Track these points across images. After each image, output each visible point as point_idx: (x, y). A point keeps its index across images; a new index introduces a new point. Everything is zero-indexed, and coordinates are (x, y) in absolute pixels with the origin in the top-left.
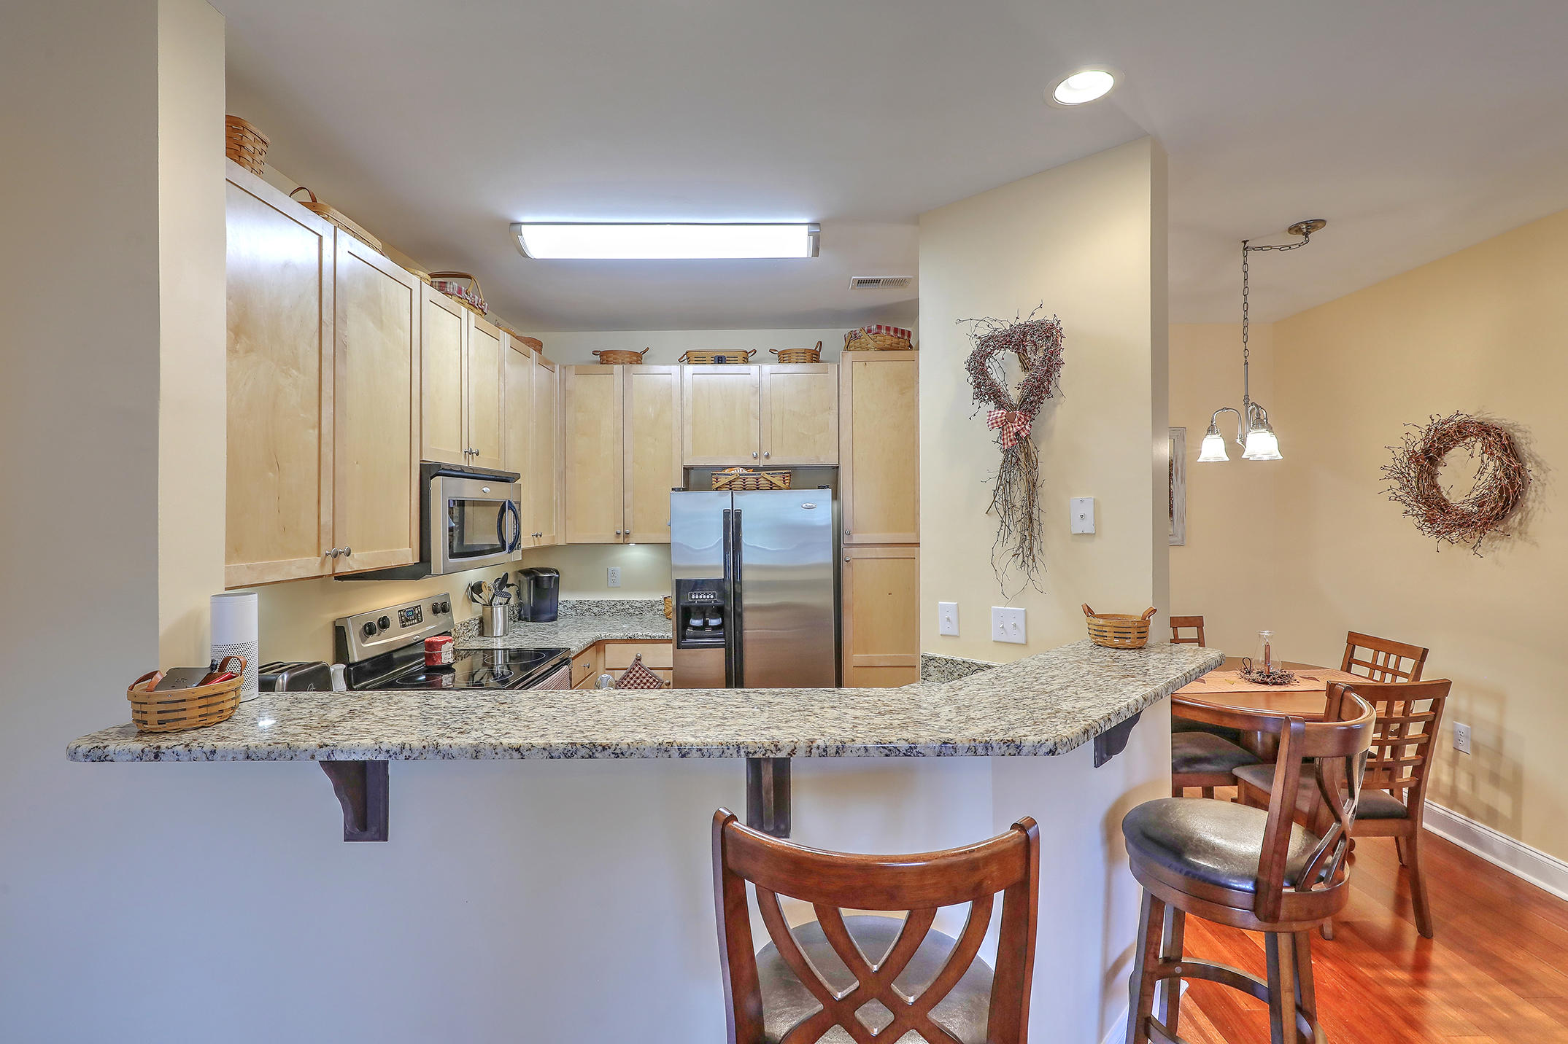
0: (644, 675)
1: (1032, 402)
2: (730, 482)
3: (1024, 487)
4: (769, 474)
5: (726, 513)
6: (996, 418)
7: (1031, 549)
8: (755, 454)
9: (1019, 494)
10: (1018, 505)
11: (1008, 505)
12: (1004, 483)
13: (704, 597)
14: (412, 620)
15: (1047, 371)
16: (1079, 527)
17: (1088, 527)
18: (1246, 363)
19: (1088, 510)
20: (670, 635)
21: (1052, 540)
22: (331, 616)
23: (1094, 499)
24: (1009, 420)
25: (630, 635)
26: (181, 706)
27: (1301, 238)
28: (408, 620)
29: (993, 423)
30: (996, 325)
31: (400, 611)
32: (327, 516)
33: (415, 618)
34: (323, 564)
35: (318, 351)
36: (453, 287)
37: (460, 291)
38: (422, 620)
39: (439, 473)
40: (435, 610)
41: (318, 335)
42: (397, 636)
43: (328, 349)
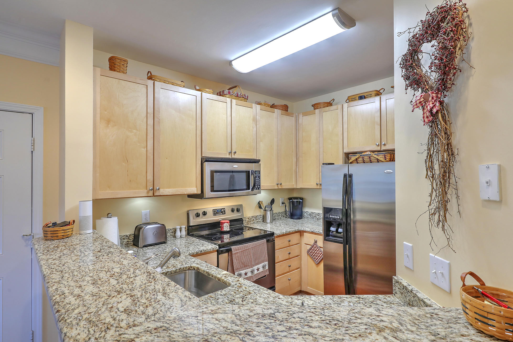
0: (317, 250)
2: (356, 159)
4: (375, 154)
5: (345, 176)
6: (417, 100)
8: (377, 144)
13: (335, 217)
14: (220, 213)
16: (487, 193)
17: (493, 194)
19: (494, 176)
20: (322, 232)
22: (186, 209)
24: (426, 100)
25: (312, 230)
26: (57, 232)
28: (217, 213)
31: (214, 210)
32: (150, 177)
33: (221, 213)
34: (148, 192)
35: (146, 123)
36: (226, 92)
37: (229, 93)
38: (225, 214)
39: (206, 161)
40: (233, 211)
41: (146, 118)
42: (211, 218)
43: (151, 122)
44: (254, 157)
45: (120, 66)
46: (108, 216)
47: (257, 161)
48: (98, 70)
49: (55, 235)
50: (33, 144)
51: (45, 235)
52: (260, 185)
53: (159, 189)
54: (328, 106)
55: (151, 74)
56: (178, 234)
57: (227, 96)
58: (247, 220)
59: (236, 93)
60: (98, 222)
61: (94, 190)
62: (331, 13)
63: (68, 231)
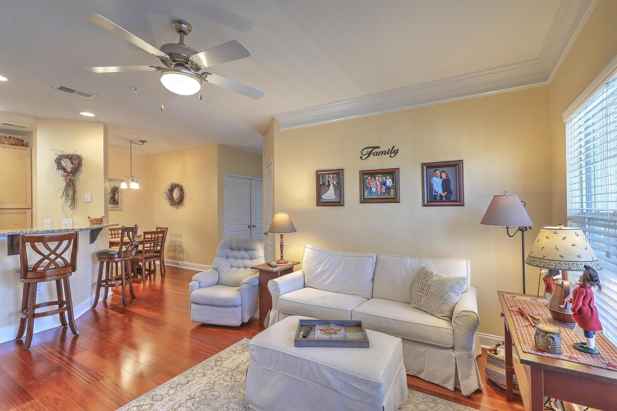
1: (74, 172)
3: (72, 191)
6: (64, 175)
7: (74, 205)
9: (70, 193)
10: (70, 195)
11: (68, 195)
12: (66, 190)
15: (79, 166)
16: (87, 200)
17: (89, 200)
18: (131, 167)
19: (89, 197)
21: (80, 203)
23: (91, 195)
24: (68, 175)
27: (142, 143)
29: (63, 176)
30: (63, 153)
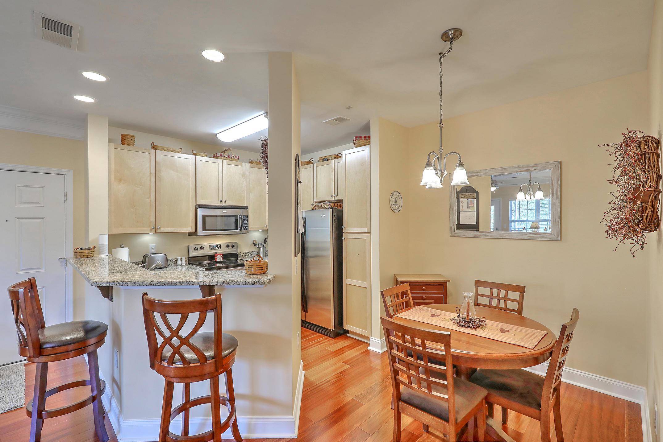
8: (332, 195)
22: (188, 245)
26: (83, 253)
28: (213, 248)
31: (211, 245)
32: (153, 219)
33: (217, 248)
34: (151, 230)
35: (149, 180)
36: (219, 154)
37: (221, 155)
38: (220, 249)
39: (200, 208)
40: (228, 246)
41: (149, 177)
42: (207, 252)
43: (153, 179)
44: (244, 205)
45: (129, 141)
46: (121, 246)
47: (245, 208)
48: (112, 145)
49: (82, 255)
50: (65, 196)
51: (76, 255)
52: (247, 227)
53: (160, 228)
54: (307, 164)
55: (154, 145)
56: (179, 262)
57: (220, 158)
58: (242, 254)
59: (227, 155)
60: (113, 250)
61: (110, 228)
62: (263, 115)
63: (91, 253)
